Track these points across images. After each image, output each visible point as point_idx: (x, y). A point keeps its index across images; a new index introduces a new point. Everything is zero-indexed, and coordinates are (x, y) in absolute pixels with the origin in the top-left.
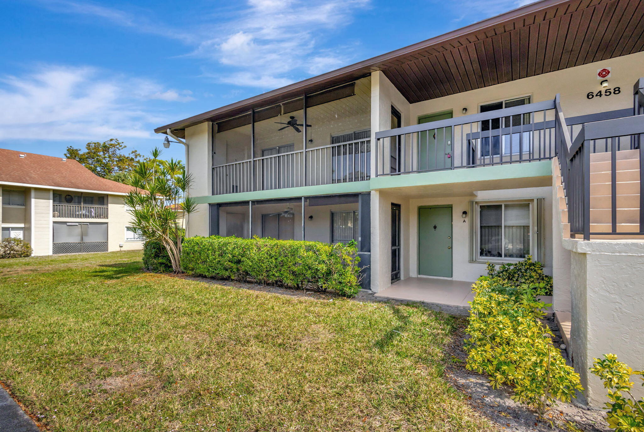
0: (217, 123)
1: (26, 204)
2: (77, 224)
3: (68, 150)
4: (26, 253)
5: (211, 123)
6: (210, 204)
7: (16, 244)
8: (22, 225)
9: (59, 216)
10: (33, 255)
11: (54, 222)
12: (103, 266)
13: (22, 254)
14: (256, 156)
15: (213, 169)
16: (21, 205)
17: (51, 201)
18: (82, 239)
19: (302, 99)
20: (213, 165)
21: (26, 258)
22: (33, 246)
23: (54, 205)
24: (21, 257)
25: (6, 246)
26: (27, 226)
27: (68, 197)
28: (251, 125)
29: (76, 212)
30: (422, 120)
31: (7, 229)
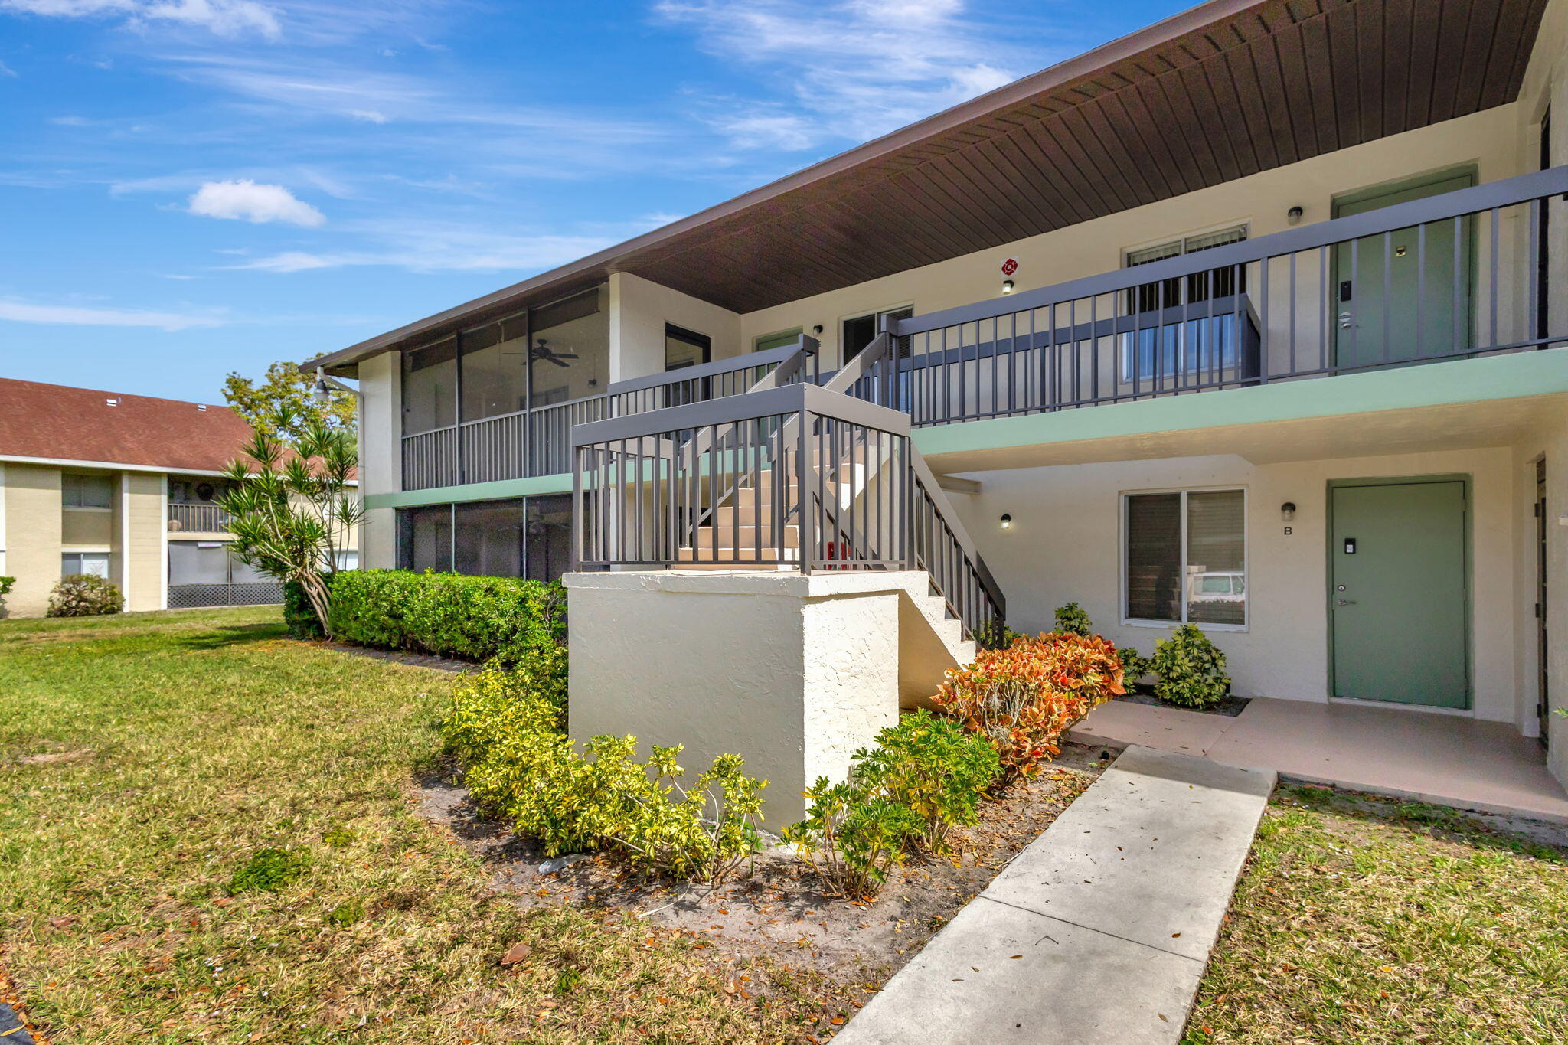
0: (411, 354)
1: (114, 504)
2: (220, 545)
3: (228, 381)
4: (111, 606)
5: (399, 353)
6: (397, 509)
7: (89, 587)
8: (106, 549)
9: (181, 529)
10: (126, 610)
11: (170, 542)
12: (225, 628)
13: (101, 608)
14: (465, 418)
15: (403, 441)
16: (104, 506)
17: (164, 498)
18: (230, 577)
19: (522, 317)
20: (404, 433)
21: (110, 616)
22: (126, 594)
23: (170, 507)
24: (100, 613)
25: (69, 591)
26: (116, 550)
27: (202, 489)
28: (454, 361)
29: (216, 519)
30: (761, 344)
31: (76, 556)
